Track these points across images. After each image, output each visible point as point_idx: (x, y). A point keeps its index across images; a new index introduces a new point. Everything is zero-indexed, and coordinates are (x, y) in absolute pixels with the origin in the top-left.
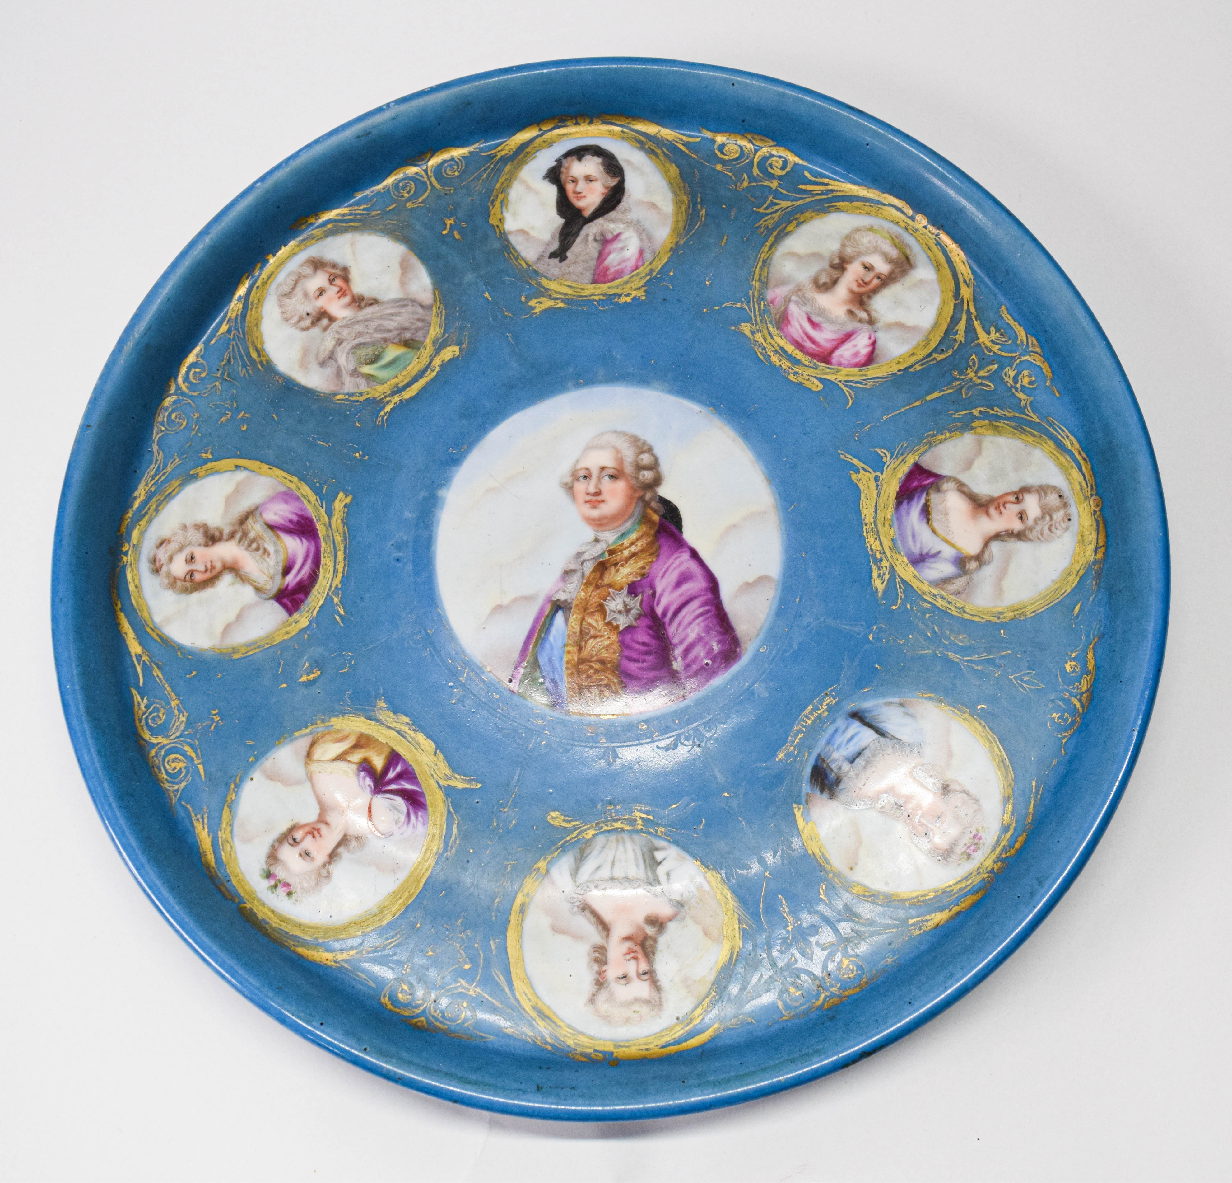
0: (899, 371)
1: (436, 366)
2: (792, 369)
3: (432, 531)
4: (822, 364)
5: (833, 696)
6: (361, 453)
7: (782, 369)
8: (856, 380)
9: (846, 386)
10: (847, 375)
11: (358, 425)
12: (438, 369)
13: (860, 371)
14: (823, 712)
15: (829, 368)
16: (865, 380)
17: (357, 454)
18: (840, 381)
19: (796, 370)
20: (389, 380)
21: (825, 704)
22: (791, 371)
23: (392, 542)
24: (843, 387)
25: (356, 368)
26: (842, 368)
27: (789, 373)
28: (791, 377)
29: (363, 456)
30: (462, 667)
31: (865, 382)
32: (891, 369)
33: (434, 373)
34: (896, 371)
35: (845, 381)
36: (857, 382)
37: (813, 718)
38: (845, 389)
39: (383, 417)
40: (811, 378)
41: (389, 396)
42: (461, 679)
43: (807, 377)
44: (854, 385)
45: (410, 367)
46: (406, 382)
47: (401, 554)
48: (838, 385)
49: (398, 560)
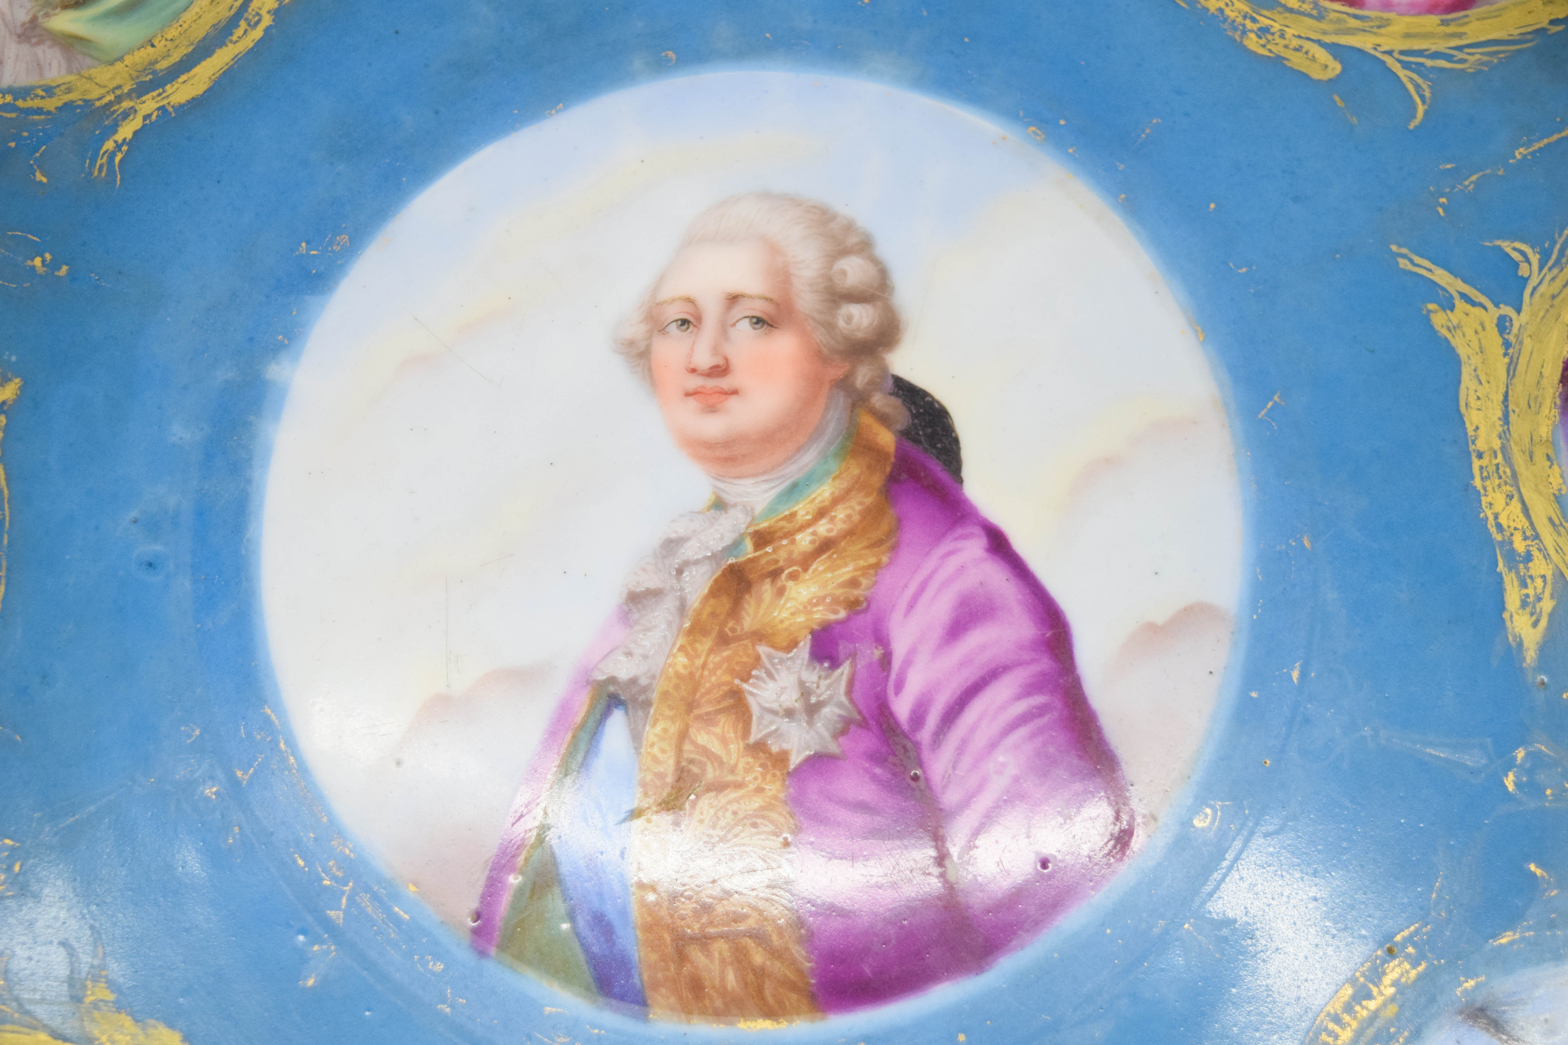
0: (1553, 22)
1: (263, 12)
2: (1254, 20)
3: (249, 481)
4: (1337, 6)
5: (1408, 957)
6: (48, 256)
7: (1226, 19)
8: (1434, 48)
9: (1406, 66)
10: (1408, 36)
11: (39, 177)
12: (267, 21)
13: (1444, 23)
14: (1384, 1005)
15: (1356, 17)
16: (1459, 48)
17: (38, 261)
18: (1390, 53)
19: (1266, 22)
20: (130, 51)
21: (1387, 980)
22: (1249, 24)
23: (134, 514)
24: (1397, 68)
25: (34, 19)
26: (1392, 15)
27: (1244, 32)
28: (1252, 43)
29: (54, 265)
30: (334, 878)
31: (1460, 55)
32: (1530, 19)
33: (257, 34)
34: (1545, 24)
35: (1402, 53)
36: (1436, 55)
37: (1354, 1025)
38: (1402, 73)
39: (112, 156)
40: (1308, 45)
41: (129, 95)
42: (332, 914)
43: (1295, 43)
44: (1429, 63)
45: (188, 17)
46: (176, 57)
47: (158, 548)
48: (1383, 63)
49: (150, 565)
